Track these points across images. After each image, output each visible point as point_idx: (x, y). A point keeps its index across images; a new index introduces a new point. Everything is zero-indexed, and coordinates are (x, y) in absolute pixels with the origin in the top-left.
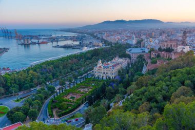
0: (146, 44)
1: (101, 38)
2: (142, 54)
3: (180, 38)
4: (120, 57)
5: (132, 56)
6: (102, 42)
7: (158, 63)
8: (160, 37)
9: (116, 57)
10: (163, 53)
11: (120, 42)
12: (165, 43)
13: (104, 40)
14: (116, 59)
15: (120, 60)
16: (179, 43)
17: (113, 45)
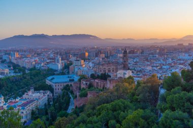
0: (76, 70)
1: (8, 61)
2: (69, 84)
3: (121, 60)
4: (37, 89)
5: (54, 87)
6: (9, 67)
7: (89, 96)
8: (96, 58)
9: (29, 90)
10: (96, 81)
11: (38, 67)
12: (101, 67)
13: (13, 63)
14: (30, 93)
15: (36, 95)
16: (119, 67)
17: (27, 72)
